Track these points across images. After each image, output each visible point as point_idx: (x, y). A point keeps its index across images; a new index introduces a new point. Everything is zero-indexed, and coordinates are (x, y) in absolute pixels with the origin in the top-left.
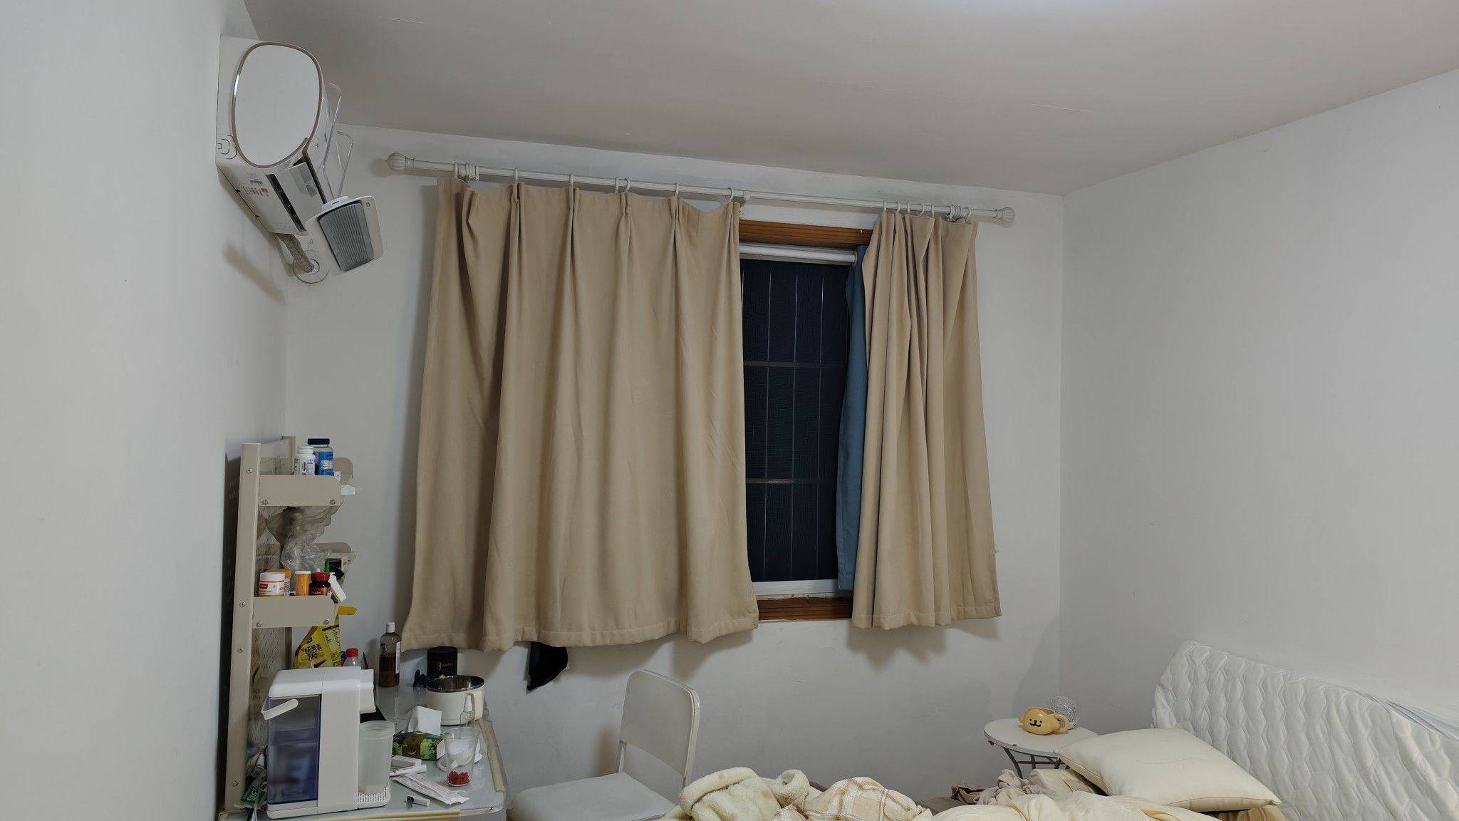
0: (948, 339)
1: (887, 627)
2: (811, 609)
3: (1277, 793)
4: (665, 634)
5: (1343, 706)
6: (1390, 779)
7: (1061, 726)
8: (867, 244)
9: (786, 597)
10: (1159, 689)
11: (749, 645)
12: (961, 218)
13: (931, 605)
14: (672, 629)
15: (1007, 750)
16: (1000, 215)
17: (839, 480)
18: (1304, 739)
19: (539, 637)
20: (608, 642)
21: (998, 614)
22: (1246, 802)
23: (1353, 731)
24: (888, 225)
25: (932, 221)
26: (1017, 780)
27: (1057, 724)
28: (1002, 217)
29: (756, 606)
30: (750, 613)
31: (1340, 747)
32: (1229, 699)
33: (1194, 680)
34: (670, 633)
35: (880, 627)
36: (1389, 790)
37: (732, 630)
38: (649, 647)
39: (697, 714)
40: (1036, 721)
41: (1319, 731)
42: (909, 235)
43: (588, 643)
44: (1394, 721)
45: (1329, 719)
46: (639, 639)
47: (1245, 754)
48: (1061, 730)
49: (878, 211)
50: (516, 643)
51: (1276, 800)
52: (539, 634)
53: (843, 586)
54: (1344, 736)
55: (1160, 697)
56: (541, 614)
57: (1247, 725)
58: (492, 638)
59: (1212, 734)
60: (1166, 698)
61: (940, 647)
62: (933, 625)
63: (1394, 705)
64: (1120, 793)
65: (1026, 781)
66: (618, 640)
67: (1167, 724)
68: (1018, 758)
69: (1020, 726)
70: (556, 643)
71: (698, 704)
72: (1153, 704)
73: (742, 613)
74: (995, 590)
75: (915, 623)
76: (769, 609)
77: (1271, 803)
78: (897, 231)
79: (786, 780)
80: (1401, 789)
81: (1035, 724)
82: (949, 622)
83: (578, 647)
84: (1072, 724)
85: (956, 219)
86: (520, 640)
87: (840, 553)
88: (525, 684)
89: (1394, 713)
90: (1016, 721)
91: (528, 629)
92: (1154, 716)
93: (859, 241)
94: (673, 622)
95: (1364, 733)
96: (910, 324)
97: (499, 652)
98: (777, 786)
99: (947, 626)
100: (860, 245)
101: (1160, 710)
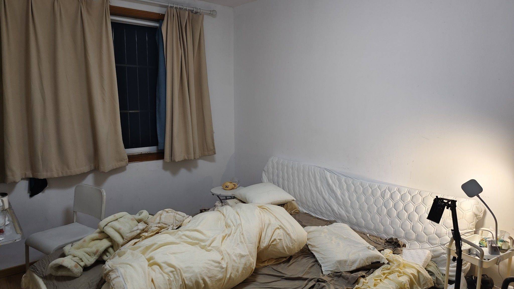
0: (195, 58)
1: (177, 161)
2: (149, 157)
3: (295, 198)
4: (90, 170)
5: (313, 171)
6: (324, 190)
7: (235, 186)
8: (163, 20)
9: (140, 153)
10: (263, 172)
11: (125, 172)
12: (198, 12)
13: (192, 153)
14: (93, 168)
15: (218, 196)
16: (212, 12)
17: (157, 109)
18: (302, 181)
19: (33, 176)
20: (65, 175)
21: (215, 153)
22: (287, 201)
23: (315, 178)
24: (171, 13)
25: (187, 12)
26: (220, 204)
27: (233, 186)
28: (212, 13)
29: (127, 157)
30: (125, 160)
31: (312, 182)
32: (283, 172)
33: (273, 168)
34: (91, 170)
35: (174, 161)
36: (324, 193)
37: (118, 166)
38: (83, 176)
39: (105, 197)
40: (227, 186)
41: (306, 178)
42: (179, 17)
43: (56, 176)
44: (325, 173)
45: (309, 175)
46: (78, 173)
47: (287, 188)
48: (235, 188)
49: (166, 7)
50: (22, 179)
51: (295, 199)
52: (33, 174)
53: (160, 147)
54: (313, 179)
55: (264, 175)
56: (33, 166)
57: (288, 179)
58: (10, 178)
59: (278, 183)
60: (265, 174)
61: (196, 166)
62: (193, 159)
63: (326, 169)
64: (251, 203)
65: (223, 204)
66: (69, 174)
67: (266, 182)
68: (221, 198)
69: (222, 188)
70: (42, 177)
71: (105, 194)
72: (261, 177)
73: (121, 160)
74: (214, 145)
75: (187, 158)
76: (132, 158)
77: (293, 200)
78: (174, 15)
79: (140, 214)
80: (326, 192)
81: (227, 187)
82: (198, 157)
83: (51, 178)
84: (238, 186)
85: (196, 13)
86: (24, 177)
87: (159, 137)
88: (29, 195)
89: (326, 171)
90: (221, 187)
91: (27, 173)
92: (262, 180)
93: (160, 18)
94: (92, 165)
95: (318, 178)
96: (181, 52)
97: (14, 183)
98: (137, 217)
99: (198, 159)
100: (160, 20)
101: (264, 178)
